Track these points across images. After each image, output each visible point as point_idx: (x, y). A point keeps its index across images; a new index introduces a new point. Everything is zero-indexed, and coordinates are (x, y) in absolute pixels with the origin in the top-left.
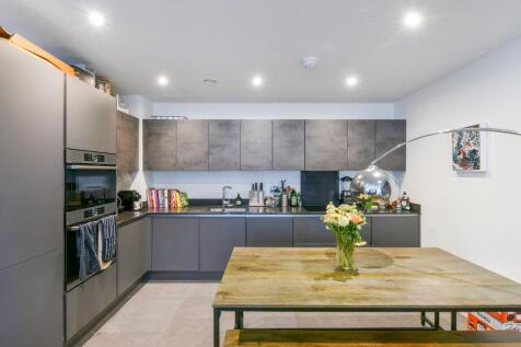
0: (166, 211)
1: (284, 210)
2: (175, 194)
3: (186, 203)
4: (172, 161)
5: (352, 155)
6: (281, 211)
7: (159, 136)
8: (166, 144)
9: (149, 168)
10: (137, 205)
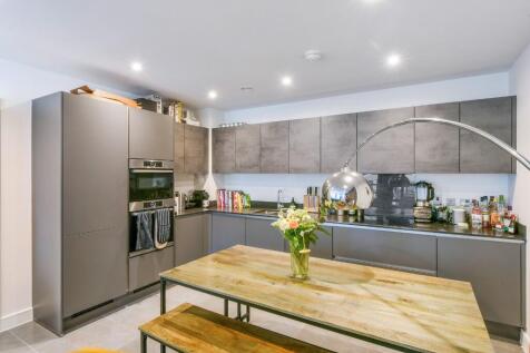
0: (230, 210)
1: (340, 219)
2: (237, 195)
3: (247, 204)
4: (231, 164)
5: (422, 153)
6: (336, 219)
7: (223, 142)
8: (228, 149)
9: (216, 171)
10: (206, 203)
